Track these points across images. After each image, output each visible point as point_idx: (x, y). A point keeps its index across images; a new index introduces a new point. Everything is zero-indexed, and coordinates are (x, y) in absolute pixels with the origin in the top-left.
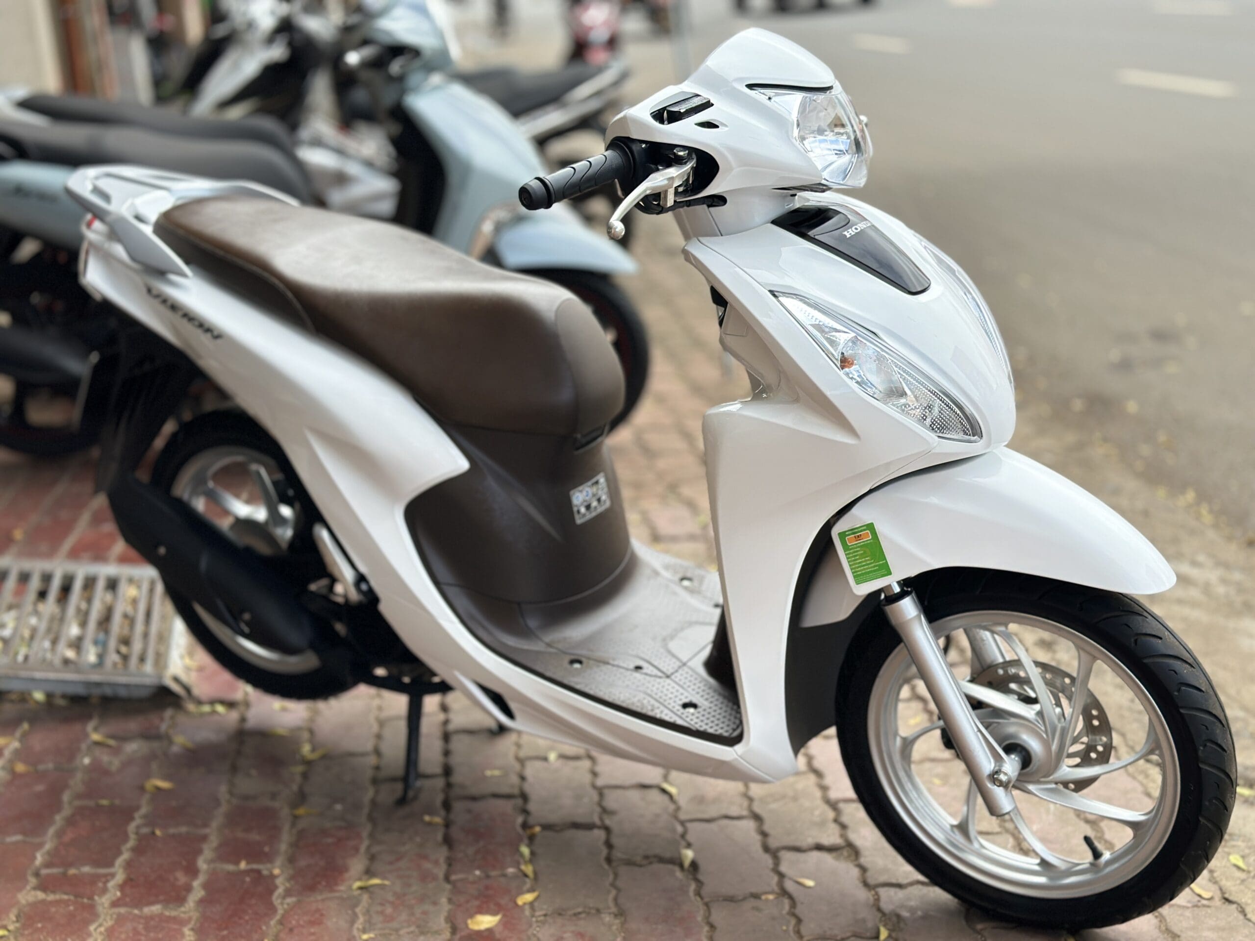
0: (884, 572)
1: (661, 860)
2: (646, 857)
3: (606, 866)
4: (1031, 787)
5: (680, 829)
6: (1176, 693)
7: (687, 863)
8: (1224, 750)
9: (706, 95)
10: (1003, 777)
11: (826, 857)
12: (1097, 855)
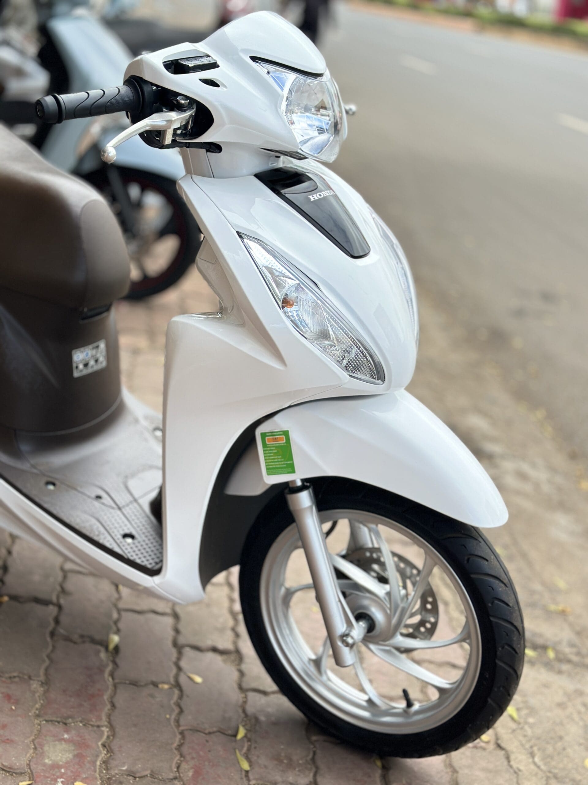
0: (290, 469)
1: (94, 641)
2: (82, 636)
3: (49, 639)
4: (372, 647)
5: (115, 615)
6: (490, 605)
7: (111, 646)
8: (516, 652)
9: (216, 57)
10: (350, 640)
11: (218, 659)
12: (409, 704)
